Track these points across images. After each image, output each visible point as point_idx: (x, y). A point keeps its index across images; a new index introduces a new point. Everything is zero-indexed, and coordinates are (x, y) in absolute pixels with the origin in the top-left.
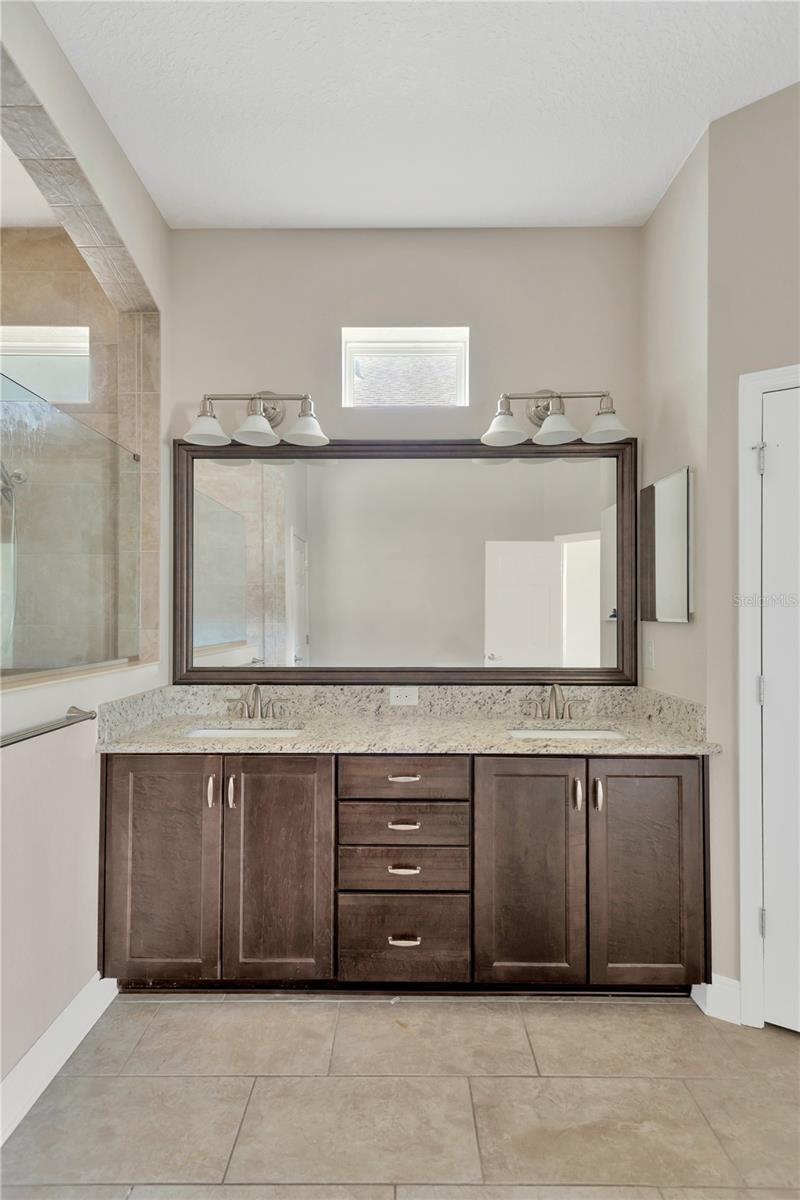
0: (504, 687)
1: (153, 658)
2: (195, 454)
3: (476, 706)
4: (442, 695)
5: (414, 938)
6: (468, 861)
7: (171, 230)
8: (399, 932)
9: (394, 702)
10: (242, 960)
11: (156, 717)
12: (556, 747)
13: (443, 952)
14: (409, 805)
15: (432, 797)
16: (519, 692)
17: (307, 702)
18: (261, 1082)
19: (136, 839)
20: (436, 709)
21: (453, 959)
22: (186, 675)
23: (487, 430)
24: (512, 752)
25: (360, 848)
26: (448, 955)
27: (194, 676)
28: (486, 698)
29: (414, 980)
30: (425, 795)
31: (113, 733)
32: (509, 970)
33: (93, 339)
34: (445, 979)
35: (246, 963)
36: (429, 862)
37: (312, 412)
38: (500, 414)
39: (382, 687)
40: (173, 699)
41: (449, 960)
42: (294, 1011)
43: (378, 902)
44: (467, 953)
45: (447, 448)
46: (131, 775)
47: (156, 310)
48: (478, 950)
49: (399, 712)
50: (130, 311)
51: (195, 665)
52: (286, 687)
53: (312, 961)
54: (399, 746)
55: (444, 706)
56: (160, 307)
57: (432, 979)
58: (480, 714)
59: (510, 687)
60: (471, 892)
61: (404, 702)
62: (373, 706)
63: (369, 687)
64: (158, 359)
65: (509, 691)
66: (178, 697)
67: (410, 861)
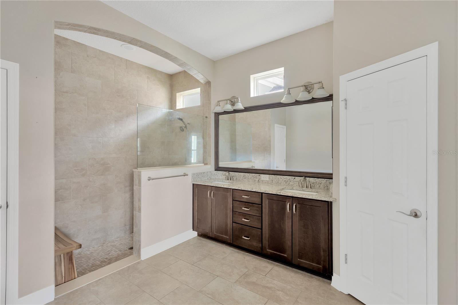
0: (293, 177)
1: (210, 164)
2: (219, 114)
3: (285, 182)
4: (275, 178)
5: (248, 238)
6: (261, 221)
7: (214, 61)
8: (246, 235)
9: (262, 179)
10: (215, 233)
11: (208, 178)
12: (283, 193)
13: (255, 243)
14: (247, 204)
15: (253, 202)
16: (298, 179)
17: (242, 177)
18: (210, 256)
19: (198, 202)
20: (274, 182)
21: (258, 246)
22: (218, 169)
23: (283, 99)
24: (271, 193)
25: (237, 213)
26: (256, 244)
27: (219, 169)
28: (288, 180)
29: (248, 248)
30: (251, 202)
31: (195, 180)
32: (271, 253)
33: (201, 90)
34: (255, 250)
35: (216, 234)
36: (252, 219)
37: (240, 101)
38: (286, 94)
39: (260, 174)
40: (215, 174)
41: (256, 246)
42: (225, 248)
43: (241, 227)
44: (261, 245)
45: (276, 105)
46: (197, 189)
47: (210, 82)
48: (263, 245)
49: (264, 182)
50: (206, 83)
51: (219, 166)
52: (237, 173)
53: (228, 237)
54: (245, 188)
55: (276, 181)
56: (210, 81)
57: (253, 249)
58: (286, 185)
59: (295, 177)
60: (262, 229)
61: (265, 179)
62: (257, 180)
63: (256, 174)
64: (211, 93)
65: (295, 178)
66: (216, 173)
67: (248, 218)
